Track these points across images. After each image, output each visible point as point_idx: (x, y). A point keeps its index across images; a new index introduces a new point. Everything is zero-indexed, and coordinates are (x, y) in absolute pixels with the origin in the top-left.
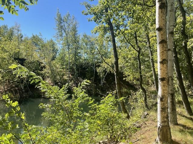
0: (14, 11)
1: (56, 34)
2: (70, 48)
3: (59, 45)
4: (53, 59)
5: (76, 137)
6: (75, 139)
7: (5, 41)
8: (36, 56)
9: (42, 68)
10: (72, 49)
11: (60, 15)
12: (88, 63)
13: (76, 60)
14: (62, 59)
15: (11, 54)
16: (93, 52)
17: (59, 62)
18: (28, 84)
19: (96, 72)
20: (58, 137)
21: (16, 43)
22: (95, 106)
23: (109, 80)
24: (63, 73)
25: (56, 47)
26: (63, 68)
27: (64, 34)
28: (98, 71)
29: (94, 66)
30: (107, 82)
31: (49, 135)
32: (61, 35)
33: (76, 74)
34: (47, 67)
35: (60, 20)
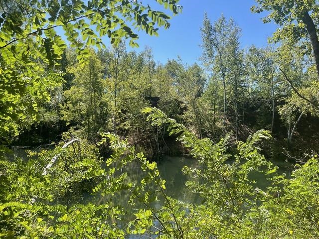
0: (153, 31)
1: (203, 54)
2: (226, 74)
3: (207, 72)
4: (199, 94)
5: (248, 232)
6: (246, 235)
7: (134, 74)
8: (174, 91)
9: (182, 110)
10: (229, 76)
11: (209, 22)
12: (260, 98)
13: (237, 94)
14: (213, 94)
15: (141, 92)
16: (270, 77)
17: (208, 99)
18: (163, 134)
19: (277, 116)
20: (215, 226)
21: (147, 75)
22: (280, 179)
23: (306, 130)
24: (215, 118)
25: (203, 75)
26: (215, 110)
27: (216, 53)
28: (281, 113)
29: (271, 103)
30: (300, 134)
31: (202, 220)
32: (211, 56)
33: (237, 118)
34: (190, 108)
35: (209, 30)
